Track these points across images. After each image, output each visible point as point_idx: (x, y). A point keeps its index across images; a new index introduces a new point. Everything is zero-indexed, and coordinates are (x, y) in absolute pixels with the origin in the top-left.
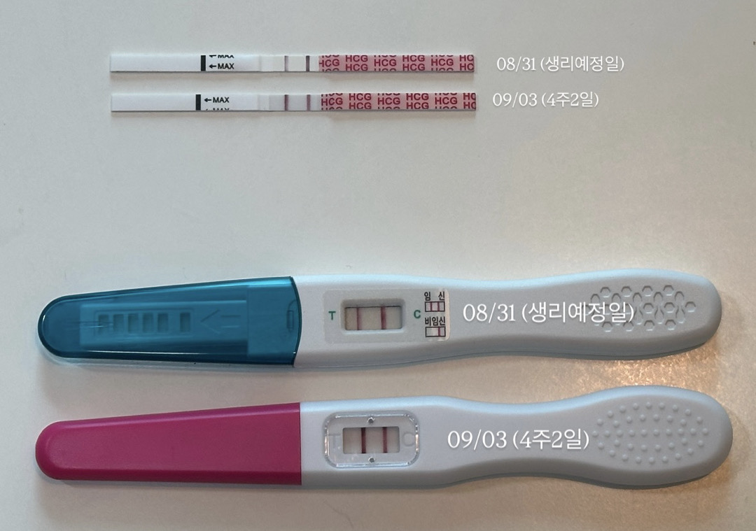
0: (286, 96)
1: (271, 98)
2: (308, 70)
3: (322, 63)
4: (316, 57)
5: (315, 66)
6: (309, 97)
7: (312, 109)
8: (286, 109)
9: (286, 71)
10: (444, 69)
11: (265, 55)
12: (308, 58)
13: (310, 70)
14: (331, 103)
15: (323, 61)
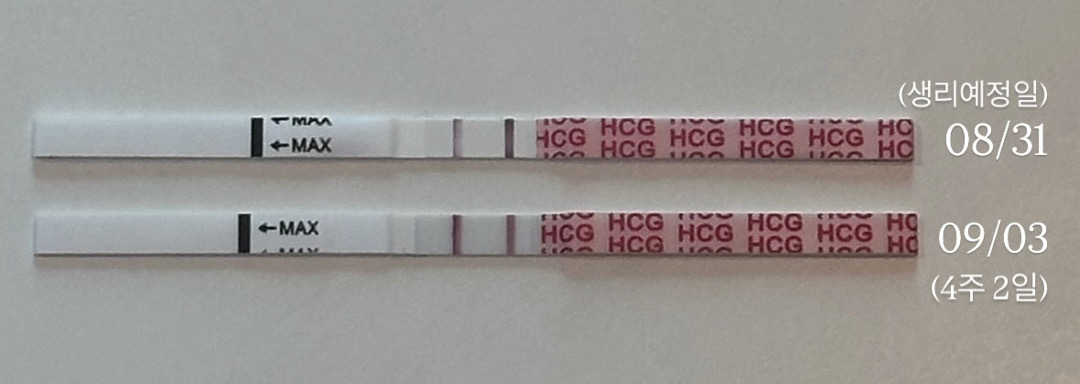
0: (456, 219)
1: (419, 223)
2: (509, 155)
3: (544, 139)
4: (527, 120)
5: (526, 146)
6: (511, 221)
7: (518, 250)
8: (456, 251)
9: (457, 158)
10: (841, 155)
11: (405, 118)
12: (509, 124)
13: (516, 155)
14: (566, 237)
15: (547, 133)
